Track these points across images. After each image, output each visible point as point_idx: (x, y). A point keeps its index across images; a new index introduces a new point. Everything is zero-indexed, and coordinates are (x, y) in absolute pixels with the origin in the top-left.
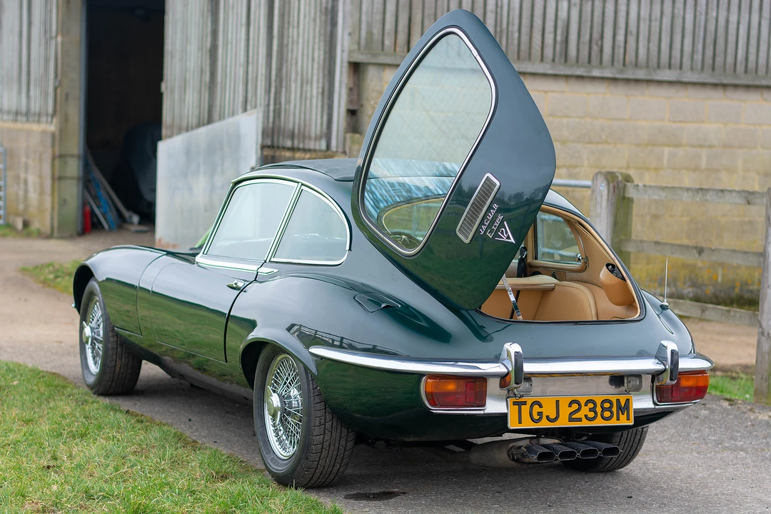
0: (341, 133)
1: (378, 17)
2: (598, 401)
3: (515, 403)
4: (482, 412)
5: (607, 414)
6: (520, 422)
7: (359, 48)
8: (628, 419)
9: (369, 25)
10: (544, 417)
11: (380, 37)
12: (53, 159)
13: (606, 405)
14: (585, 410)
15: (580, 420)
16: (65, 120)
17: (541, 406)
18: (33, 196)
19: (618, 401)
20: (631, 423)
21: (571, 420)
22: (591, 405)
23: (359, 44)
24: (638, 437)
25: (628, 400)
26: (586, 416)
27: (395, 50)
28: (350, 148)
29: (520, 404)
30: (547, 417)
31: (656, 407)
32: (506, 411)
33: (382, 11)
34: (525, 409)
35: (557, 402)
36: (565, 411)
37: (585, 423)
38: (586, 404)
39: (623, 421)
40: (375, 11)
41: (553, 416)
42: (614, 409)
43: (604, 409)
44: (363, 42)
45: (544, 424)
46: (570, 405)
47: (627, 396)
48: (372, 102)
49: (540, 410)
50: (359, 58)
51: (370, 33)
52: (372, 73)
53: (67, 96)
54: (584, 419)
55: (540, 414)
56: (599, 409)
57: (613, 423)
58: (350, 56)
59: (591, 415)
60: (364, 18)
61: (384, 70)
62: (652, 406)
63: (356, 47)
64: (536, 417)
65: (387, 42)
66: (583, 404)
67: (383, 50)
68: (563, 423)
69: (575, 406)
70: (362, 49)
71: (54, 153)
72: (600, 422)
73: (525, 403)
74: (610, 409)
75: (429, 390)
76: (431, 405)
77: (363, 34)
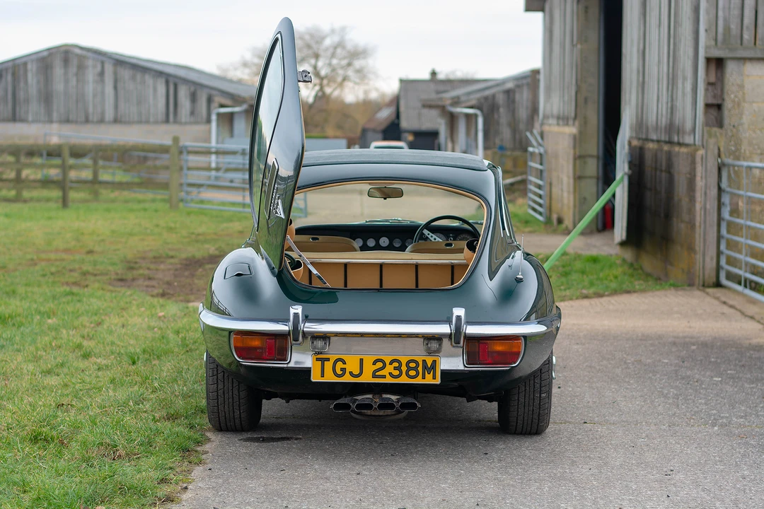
0: (701, 128)
1: (736, 12)
2: (404, 360)
3: (317, 359)
4: (285, 366)
5: (412, 373)
6: (323, 376)
7: (716, 44)
8: (434, 378)
9: (726, 21)
10: (347, 373)
11: (739, 32)
12: (575, 159)
13: (412, 365)
14: (389, 369)
15: (384, 377)
16: (585, 123)
17: (344, 363)
18: (565, 195)
19: (424, 361)
20: (438, 381)
21: (374, 376)
22: (396, 364)
23: (716, 40)
24: (537, 402)
25: (434, 362)
26: (390, 374)
27: (755, 44)
28: (707, 141)
29: (323, 361)
30: (351, 373)
31: (466, 369)
32: (310, 366)
33: (740, 6)
34: (328, 365)
35: (361, 360)
36: (369, 368)
37: (389, 380)
38: (391, 363)
39: (429, 380)
40: (732, 6)
41: (356, 372)
42: (420, 369)
43: (409, 369)
44: (720, 37)
45: (347, 379)
46: (374, 363)
47: (434, 358)
48: (732, 96)
49: (344, 366)
50: (717, 53)
51: (727, 29)
52: (731, 67)
53: (586, 100)
54: (388, 376)
55: (343, 370)
56: (404, 368)
57: (419, 381)
58: (706, 52)
59: (396, 373)
60: (720, 13)
61: (744, 64)
62: (461, 367)
63: (713, 43)
64: (339, 372)
65: (746, 36)
66: (387, 363)
67: (741, 44)
68: (367, 378)
69: (380, 365)
70: (719, 43)
71: (575, 154)
72: (404, 380)
73: (328, 360)
74: (416, 369)
75: (239, 345)
76: (239, 358)
77: (720, 29)
